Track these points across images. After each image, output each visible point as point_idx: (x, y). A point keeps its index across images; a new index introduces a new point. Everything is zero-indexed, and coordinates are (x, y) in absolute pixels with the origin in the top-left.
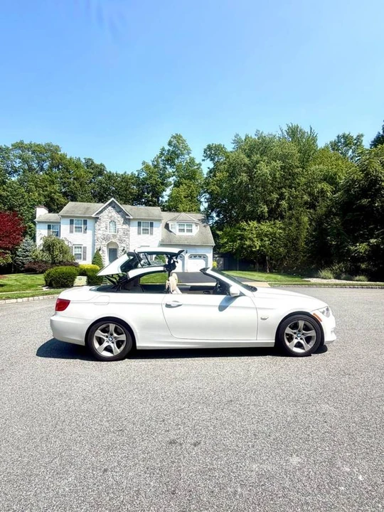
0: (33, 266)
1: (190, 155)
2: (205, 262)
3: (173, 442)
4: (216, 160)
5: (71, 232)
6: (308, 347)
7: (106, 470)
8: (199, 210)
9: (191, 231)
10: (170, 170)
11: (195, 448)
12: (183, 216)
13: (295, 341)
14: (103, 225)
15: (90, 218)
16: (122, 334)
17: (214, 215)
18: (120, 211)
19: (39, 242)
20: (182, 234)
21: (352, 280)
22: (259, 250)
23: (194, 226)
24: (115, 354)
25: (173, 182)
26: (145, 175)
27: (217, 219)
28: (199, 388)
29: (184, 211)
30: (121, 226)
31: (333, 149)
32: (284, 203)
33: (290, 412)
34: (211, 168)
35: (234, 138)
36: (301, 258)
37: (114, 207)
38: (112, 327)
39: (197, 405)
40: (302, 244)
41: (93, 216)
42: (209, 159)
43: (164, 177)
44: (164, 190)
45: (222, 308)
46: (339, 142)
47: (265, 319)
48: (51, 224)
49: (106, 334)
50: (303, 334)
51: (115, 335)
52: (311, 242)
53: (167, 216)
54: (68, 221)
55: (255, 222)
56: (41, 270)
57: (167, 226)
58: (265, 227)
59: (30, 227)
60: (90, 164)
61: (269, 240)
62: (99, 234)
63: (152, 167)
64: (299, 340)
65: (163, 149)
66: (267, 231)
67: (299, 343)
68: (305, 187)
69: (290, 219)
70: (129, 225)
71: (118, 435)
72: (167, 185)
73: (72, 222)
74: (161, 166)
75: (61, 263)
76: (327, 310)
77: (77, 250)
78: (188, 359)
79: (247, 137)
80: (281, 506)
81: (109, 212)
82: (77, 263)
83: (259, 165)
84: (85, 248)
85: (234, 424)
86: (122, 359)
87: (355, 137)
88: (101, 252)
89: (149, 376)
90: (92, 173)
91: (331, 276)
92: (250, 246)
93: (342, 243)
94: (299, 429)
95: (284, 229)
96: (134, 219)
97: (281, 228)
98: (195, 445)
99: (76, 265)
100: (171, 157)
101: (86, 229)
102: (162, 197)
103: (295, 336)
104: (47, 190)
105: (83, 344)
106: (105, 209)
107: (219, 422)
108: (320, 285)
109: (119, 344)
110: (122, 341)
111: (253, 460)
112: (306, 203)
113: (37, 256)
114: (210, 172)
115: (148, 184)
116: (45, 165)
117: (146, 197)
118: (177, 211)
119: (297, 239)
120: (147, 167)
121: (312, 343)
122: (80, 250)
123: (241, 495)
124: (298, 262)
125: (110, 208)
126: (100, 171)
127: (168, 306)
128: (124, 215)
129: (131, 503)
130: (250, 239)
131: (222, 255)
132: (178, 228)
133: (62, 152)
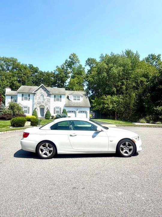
0: (4, 116)
1: (79, 63)
2: (86, 115)
3: (74, 188)
4: (91, 66)
5: (22, 100)
6: (130, 153)
7: (50, 197)
8: (83, 89)
9: (79, 100)
10: (69, 70)
11: (83, 190)
12: (76, 92)
13: (124, 151)
14: (38, 97)
15: (32, 93)
16: (51, 147)
17: (90, 92)
18: (46, 90)
19: (7, 105)
20: (75, 101)
21: (155, 124)
22: (111, 109)
23: (81, 97)
24: (48, 156)
25: (71, 76)
26: (58, 73)
27: (92, 94)
28: (84, 169)
29: (76, 90)
30: (46, 97)
31: (147, 61)
32: (124, 87)
33: (120, 178)
34: (89, 69)
35: (100, 56)
36: (132, 113)
37: (43, 88)
38: (47, 144)
39: (84, 175)
40: (132, 106)
41: (33, 92)
42: (88, 65)
43: (66, 73)
44: (67, 80)
45: (93, 137)
46: (149, 58)
47: (112, 141)
48: (13, 96)
49: (45, 148)
50: (128, 148)
51: (48, 148)
52: (136, 105)
53: (68, 93)
54: (21, 95)
55: (110, 96)
56: (8, 118)
57: (68, 97)
58: (115, 98)
59: (2, 97)
60: (31, 67)
61: (116, 105)
62: (36, 101)
63: (61, 69)
64: (126, 150)
65: (67, 60)
66: (116, 100)
67: (126, 151)
68: (134, 79)
69: (126, 94)
70: (50, 97)
71: (53, 186)
72: (68, 77)
73: (23, 95)
74: (65, 68)
75: (18, 115)
76: (138, 137)
77: (25, 108)
78: (79, 158)
79: (106, 55)
80: (113, 207)
81: (41, 91)
82: (25, 115)
83: (112, 69)
84: (29, 108)
85: (98, 182)
86: (51, 158)
87: (157, 56)
88: (36, 110)
89: (63, 165)
90: (32, 72)
91: (145, 122)
92: (107, 107)
93: (150, 106)
94: (123, 183)
95: (123, 99)
96: (52, 94)
97: (122, 99)
98: (83, 189)
99: (25, 116)
100: (70, 64)
101: (29, 99)
102: (66, 83)
103: (124, 148)
104: (11, 80)
105: (35, 152)
106: (38, 89)
107: (92, 181)
108: (140, 126)
109: (50, 152)
110: (51, 151)
111: (105, 193)
112: (134, 87)
113: (6, 112)
114: (89, 71)
115: (59, 77)
116: (10, 67)
117: (58, 83)
118: (73, 90)
119: (130, 104)
120: (59, 68)
121: (132, 152)
122: (26, 108)
123: (100, 204)
124: (130, 115)
125: (41, 89)
126: (36, 70)
127: (71, 136)
128: (48, 92)
129: (61, 206)
130: (107, 104)
131: (94, 111)
132: (73, 98)
133: (18, 62)
